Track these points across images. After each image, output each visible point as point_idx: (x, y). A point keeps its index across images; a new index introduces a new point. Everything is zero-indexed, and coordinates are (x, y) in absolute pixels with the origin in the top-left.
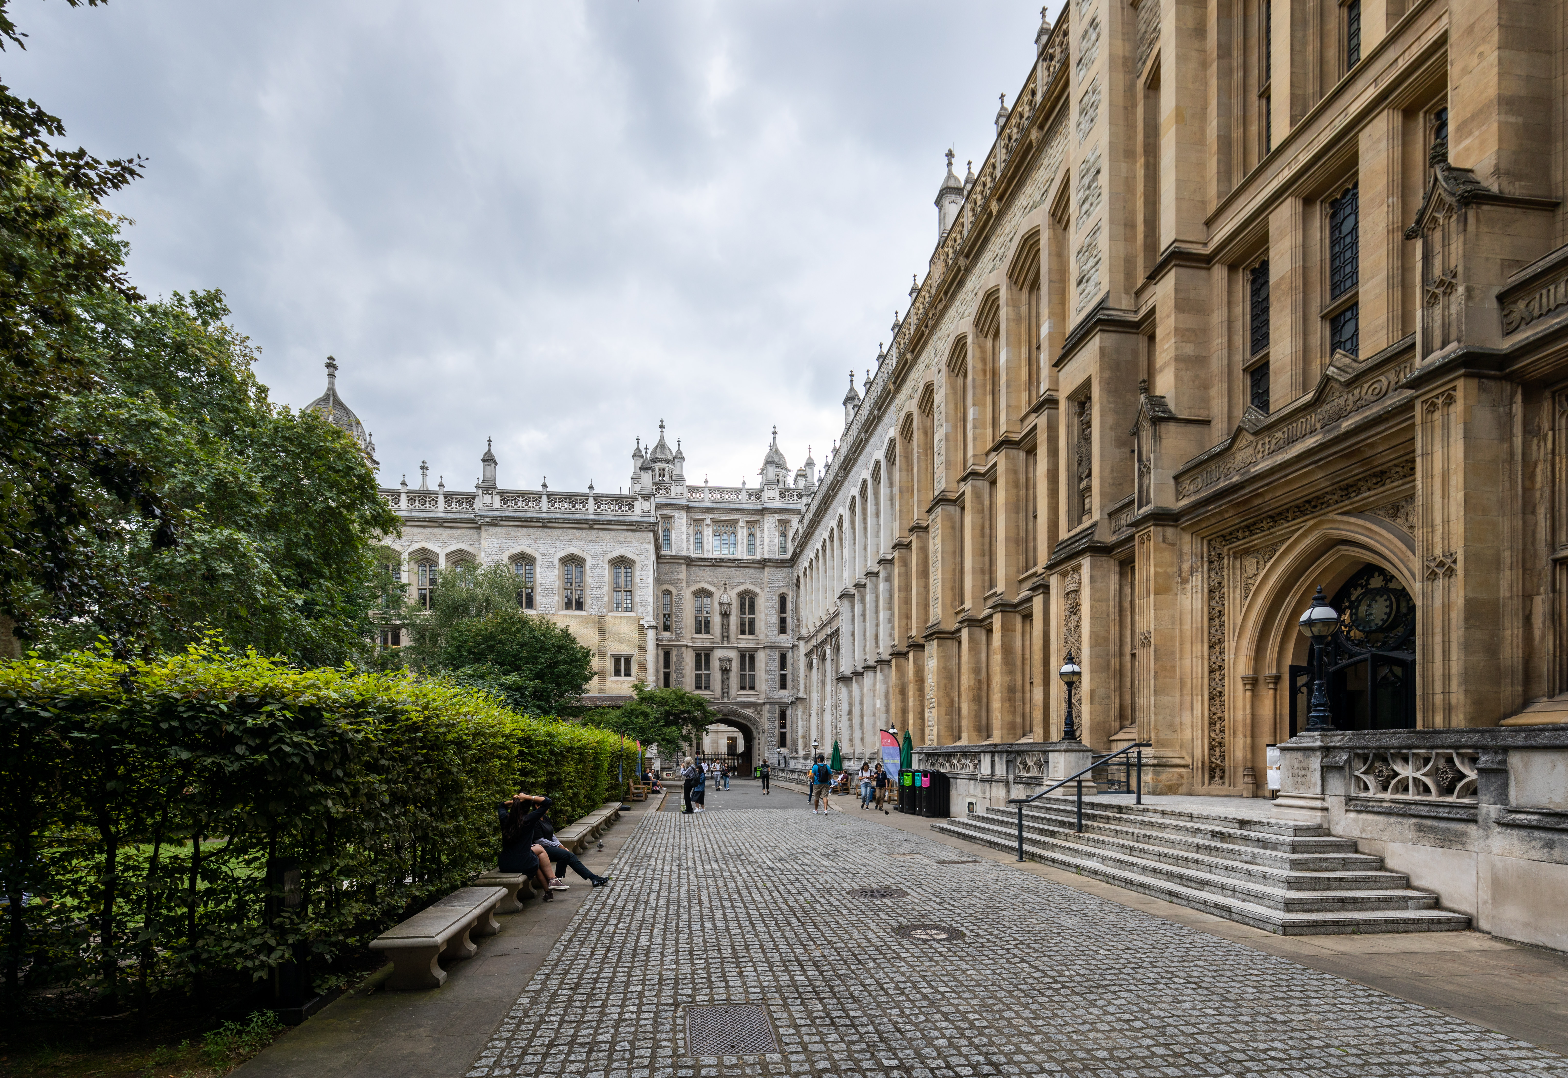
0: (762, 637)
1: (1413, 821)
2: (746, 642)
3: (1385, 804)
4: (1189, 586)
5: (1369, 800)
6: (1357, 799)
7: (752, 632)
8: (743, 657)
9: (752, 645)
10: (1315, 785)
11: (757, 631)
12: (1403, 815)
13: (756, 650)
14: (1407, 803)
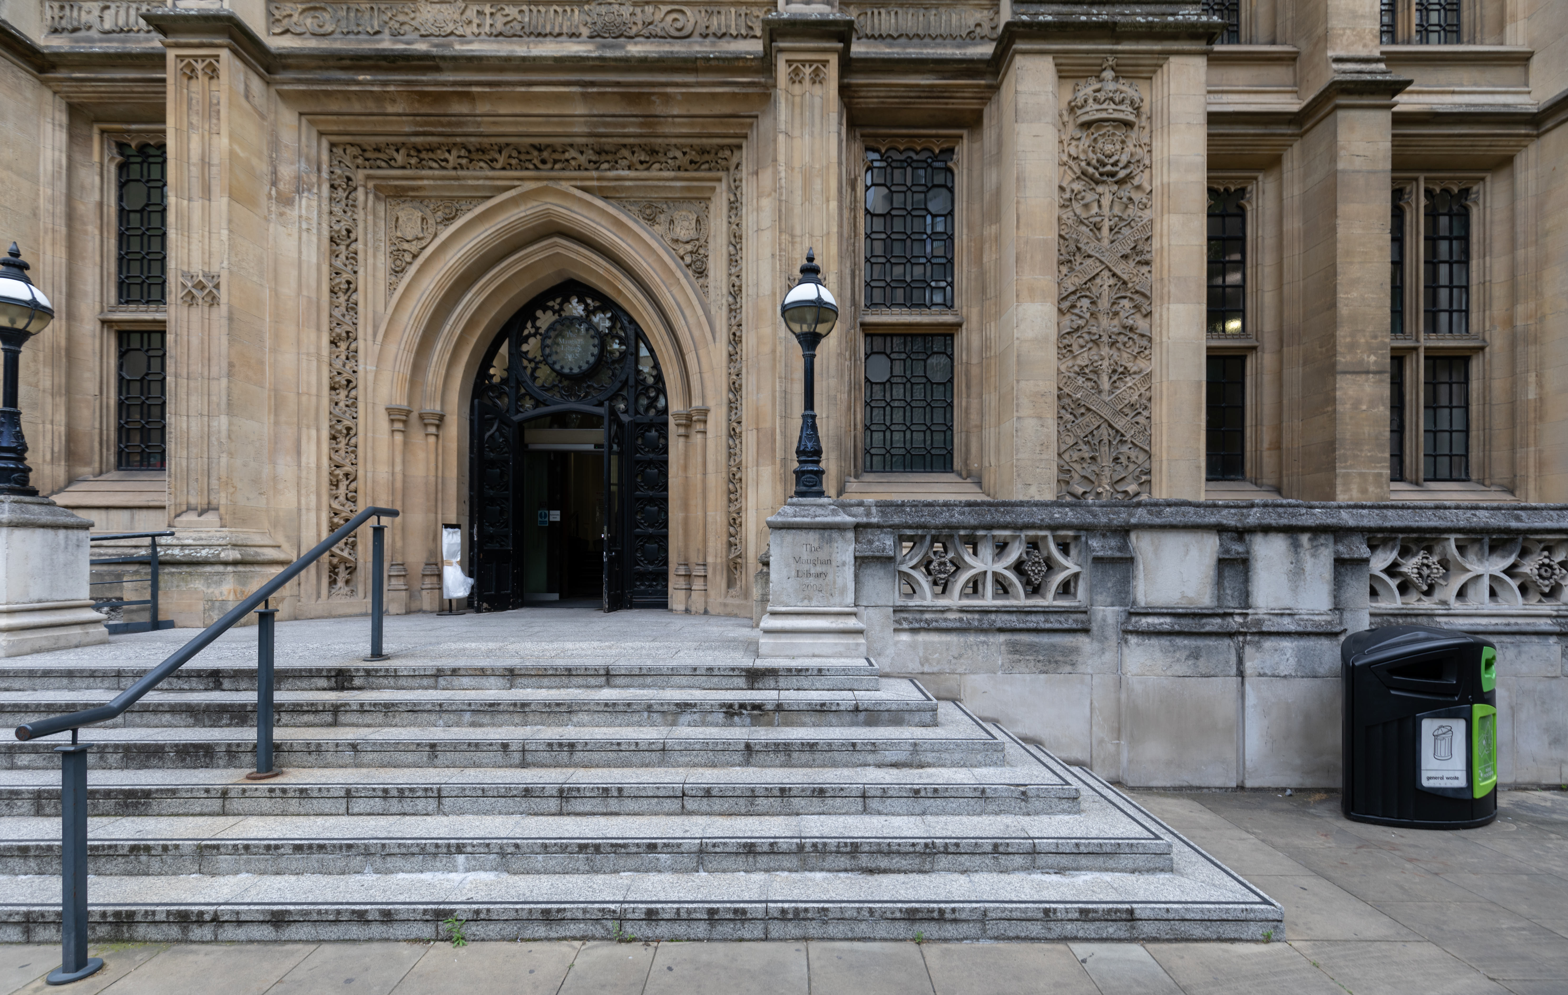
1: (1002, 638)
3: (951, 616)
4: (293, 212)
5: (922, 611)
6: (906, 608)
10: (843, 591)
12: (987, 631)
14: (985, 612)
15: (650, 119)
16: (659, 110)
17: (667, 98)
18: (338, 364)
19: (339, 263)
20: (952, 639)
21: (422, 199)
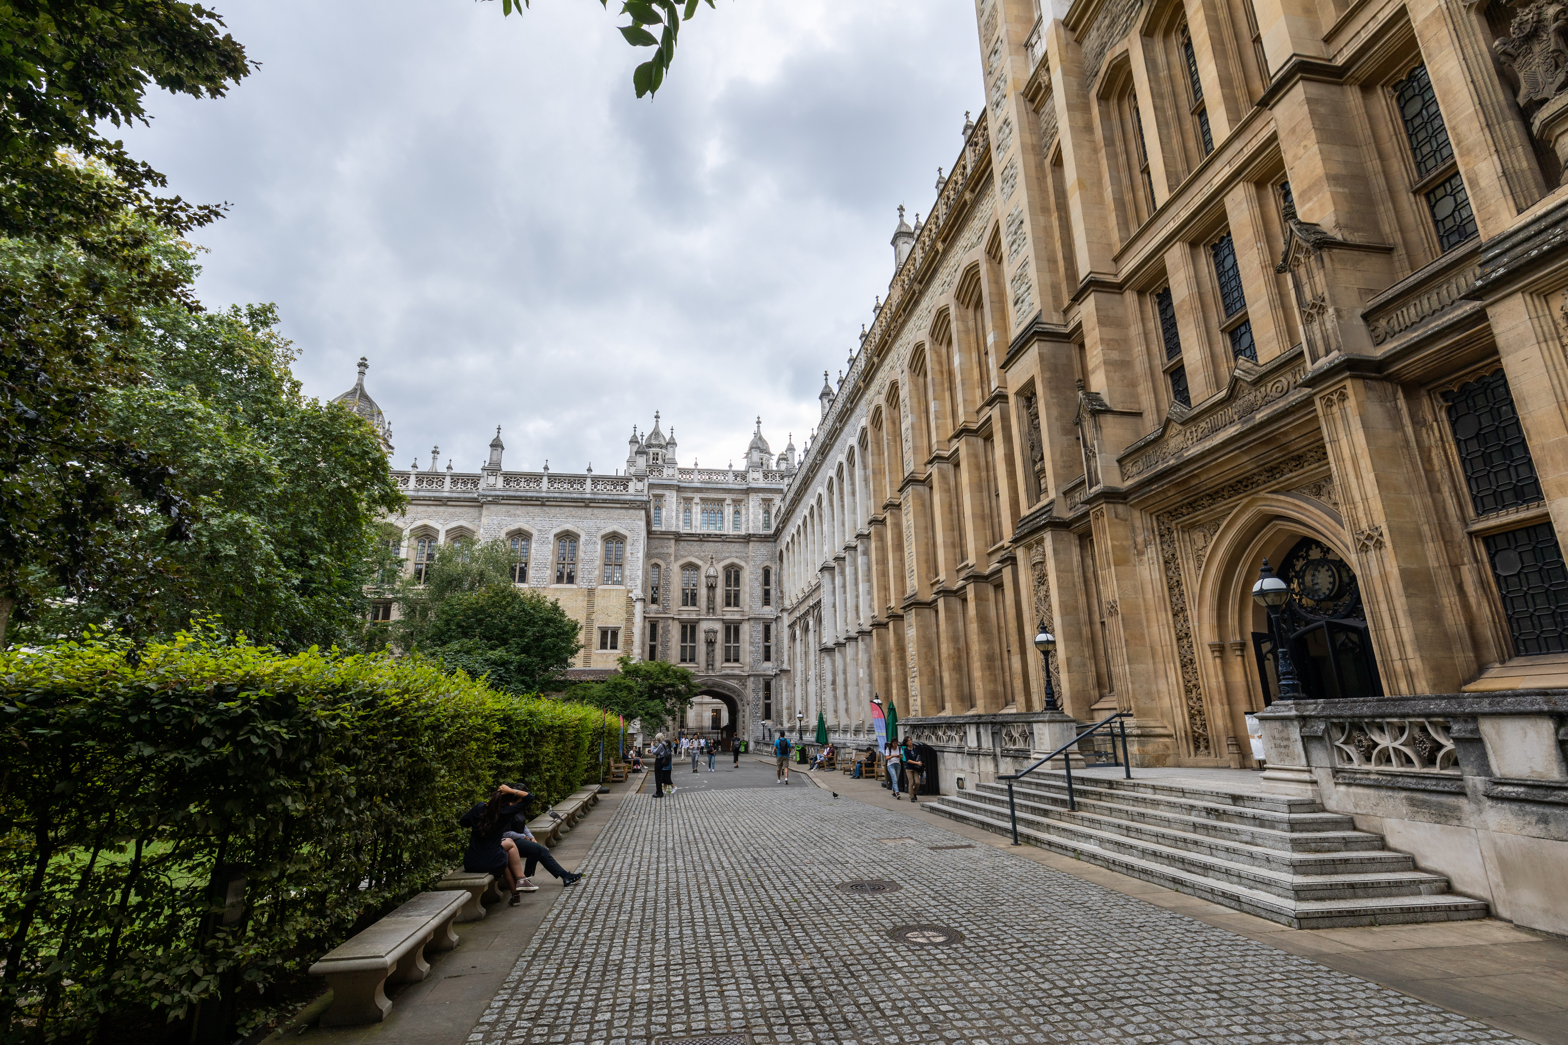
0: (746, 609)
1: (1404, 794)
2: (732, 614)
3: (1372, 777)
4: (1145, 558)
5: (1355, 772)
6: (1343, 771)
7: (737, 604)
8: (728, 629)
9: (737, 617)
10: (1298, 757)
11: (741, 603)
12: (1393, 788)
13: (740, 622)
14: (1393, 775)
15: (1282, 447)
16: (1284, 440)
17: (1285, 434)
18: (1179, 626)
19: (1170, 573)
20: (1371, 792)
21: (1203, 525)
